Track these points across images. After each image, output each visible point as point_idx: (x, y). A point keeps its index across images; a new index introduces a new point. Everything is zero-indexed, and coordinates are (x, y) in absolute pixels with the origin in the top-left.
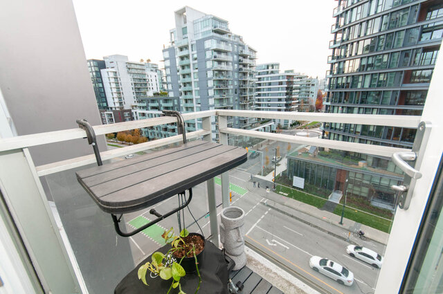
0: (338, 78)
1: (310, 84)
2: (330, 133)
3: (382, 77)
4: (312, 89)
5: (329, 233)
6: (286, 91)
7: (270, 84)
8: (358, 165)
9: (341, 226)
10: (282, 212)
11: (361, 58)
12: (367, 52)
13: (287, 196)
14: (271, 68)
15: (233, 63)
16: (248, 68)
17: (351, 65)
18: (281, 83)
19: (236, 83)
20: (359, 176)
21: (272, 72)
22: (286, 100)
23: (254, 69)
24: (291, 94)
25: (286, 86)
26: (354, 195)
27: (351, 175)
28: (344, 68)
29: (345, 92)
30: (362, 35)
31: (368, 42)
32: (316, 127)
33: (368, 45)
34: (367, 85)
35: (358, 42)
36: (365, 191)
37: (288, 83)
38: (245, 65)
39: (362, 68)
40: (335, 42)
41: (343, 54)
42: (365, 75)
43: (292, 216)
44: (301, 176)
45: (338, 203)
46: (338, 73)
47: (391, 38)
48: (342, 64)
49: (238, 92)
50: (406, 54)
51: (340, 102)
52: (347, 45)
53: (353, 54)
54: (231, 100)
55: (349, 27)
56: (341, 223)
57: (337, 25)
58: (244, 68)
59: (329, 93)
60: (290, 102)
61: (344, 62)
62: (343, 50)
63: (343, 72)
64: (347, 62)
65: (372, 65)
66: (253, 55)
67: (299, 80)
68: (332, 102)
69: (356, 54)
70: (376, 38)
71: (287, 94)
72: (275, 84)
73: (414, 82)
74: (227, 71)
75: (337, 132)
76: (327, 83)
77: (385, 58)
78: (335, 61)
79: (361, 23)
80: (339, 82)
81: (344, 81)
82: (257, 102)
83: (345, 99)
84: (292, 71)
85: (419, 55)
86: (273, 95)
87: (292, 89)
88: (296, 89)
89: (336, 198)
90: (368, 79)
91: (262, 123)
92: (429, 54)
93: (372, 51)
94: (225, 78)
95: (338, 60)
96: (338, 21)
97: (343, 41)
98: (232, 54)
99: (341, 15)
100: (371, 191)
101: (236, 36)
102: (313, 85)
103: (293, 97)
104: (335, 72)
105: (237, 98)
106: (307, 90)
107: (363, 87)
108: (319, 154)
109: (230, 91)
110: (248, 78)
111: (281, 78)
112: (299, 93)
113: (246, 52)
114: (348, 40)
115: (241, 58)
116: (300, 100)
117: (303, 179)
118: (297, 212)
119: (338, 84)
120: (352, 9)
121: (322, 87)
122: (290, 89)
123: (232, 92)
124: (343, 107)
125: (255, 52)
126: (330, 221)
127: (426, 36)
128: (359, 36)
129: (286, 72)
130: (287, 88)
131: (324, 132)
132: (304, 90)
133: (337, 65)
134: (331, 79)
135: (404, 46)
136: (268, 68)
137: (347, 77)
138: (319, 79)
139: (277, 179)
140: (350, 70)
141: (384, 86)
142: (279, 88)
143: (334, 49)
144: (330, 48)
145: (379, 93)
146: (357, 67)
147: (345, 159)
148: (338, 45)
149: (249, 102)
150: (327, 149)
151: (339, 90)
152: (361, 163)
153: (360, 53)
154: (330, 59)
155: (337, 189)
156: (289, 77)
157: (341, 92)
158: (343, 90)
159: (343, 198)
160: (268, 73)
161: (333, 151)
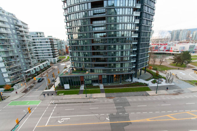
0: (72, 41)
1: (61, 43)
2: (74, 63)
3: (86, 41)
4: (63, 45)
5: (83, 102)
6: (51, 46)
7: (41, 42)
8: (86, 73)
9: (86, 98)
10: (62, 103)
11: (78, 34)
12: (79, 32)
13: (64, 95)
14: (39, 34)
15: (11, 29)
16: (24, 33)
18: (47, 42)
19: (16, 41)
20: (87, 77)
21: (41, 36)
22: (52, 50)
23: (28, 34)
24: (54, 47)
25: (50, 43)
26: (88, 84)
27: (85, 77)
28: (73, 37)
29: (76, 46)
30: (76, 25)
31: (79, 28)
32: (68, 61)
33: (79, 29)
34: (82, 44)
35: (75, 28)
36: (90, 81)
37: (50, 42)
38: (21, 31)
39: (79, 37)
40: (67, 27)
41: (71, 31)
42: (81, 40)
43: (68, 103)
44: (67, 83)
45: (84, 89)
46: (71, 39)
47: (85, 28)
48: (72, 35)
49: (20, 47)
50: (90, 33)
51: (75, 50)
52: (72, 28)
53: (75, 32)
54: (16, 52)
55: (71, 21)
56: (86, 97)
57: (66, 20)
58: (20, 33)
59: (70, 47)
61: (73, 34)
63: (73, 39)
64: (74, 35)
65: (82, 37)
66: (26, 26)
67: (56, 41)
68: (72, 50)
69: (76, 32)
70: (81, 27)
71: (51, 47)
72: (44, 42)
73: (94, 43)
74: (7, 34)
75: (77, 62)
76: (68, 43)
77: (85, 35)
78: (69, 34)
79: (75, 21)
80: (73, 42)
81: (74, 42)
82: (35, 52)
83: (76, 49)
84: (51, 37)
85: (93, 35)
86: (44, 48)
87: (53, 45)
88: (55, 45)
89: (82, 88)
90: (82, 42)
91: (41, 63)
92: (96, 34)
93: (81, 32)
94: (6, 38)
95: (70, 34)
96: (66, 18)
97: (70, 26)
98: (9, 23)
99: (67, 16)
100: (92, 81)
101: (9, 13)
102: (63, 43)
103: (55, 48)
104: (70, 38)
105: (20, 50)
106: (61, 45)
107: (81, 44)
108: (72, 72)
109: (13, 46)
110: (25, 39)
111: (46, 39)
112: (57, 46)
113: (20, 24)
114: (72, 26)
115: (17, 27)
116: (59, 50)
117: (69, 85)
118: (69, 100)
119: (72, 43)
120: (70, 14)
121: (67, 44)
122: (52, 45)
123: (15, 47)
124: (76, 52)
125: (27, 25)
126: (83, 97)
127: (94, 29)
128: (75, 25)
129: (48, 37)
130: (51, 45)
131: (72, 63)
132: (59, 45)
133: (70, 35)
134: (69, 41)
135: (89, 31)
136: (37, 34)
137: (75, 40)
138: (65, 41)
139: (57, 88)
140: (75, 38)
141: (87, 44)
142: (46, 44)
143: (67, 29)
144: (66, 28)
145: (86, 46)
146: (77, 37)
147: (82, 72)
148: (69, 28)
149: (30, 52)
150: (75, 69)
151: (73, 46)
152: (87, 72)
153: (77, 32)
154: (67, 33)
155: (82, 84)
156: (50, 39)
157: (74, 46)
158: (75, 46)
159: (85, 87)
160: (38, 36)
161: (77, 70)
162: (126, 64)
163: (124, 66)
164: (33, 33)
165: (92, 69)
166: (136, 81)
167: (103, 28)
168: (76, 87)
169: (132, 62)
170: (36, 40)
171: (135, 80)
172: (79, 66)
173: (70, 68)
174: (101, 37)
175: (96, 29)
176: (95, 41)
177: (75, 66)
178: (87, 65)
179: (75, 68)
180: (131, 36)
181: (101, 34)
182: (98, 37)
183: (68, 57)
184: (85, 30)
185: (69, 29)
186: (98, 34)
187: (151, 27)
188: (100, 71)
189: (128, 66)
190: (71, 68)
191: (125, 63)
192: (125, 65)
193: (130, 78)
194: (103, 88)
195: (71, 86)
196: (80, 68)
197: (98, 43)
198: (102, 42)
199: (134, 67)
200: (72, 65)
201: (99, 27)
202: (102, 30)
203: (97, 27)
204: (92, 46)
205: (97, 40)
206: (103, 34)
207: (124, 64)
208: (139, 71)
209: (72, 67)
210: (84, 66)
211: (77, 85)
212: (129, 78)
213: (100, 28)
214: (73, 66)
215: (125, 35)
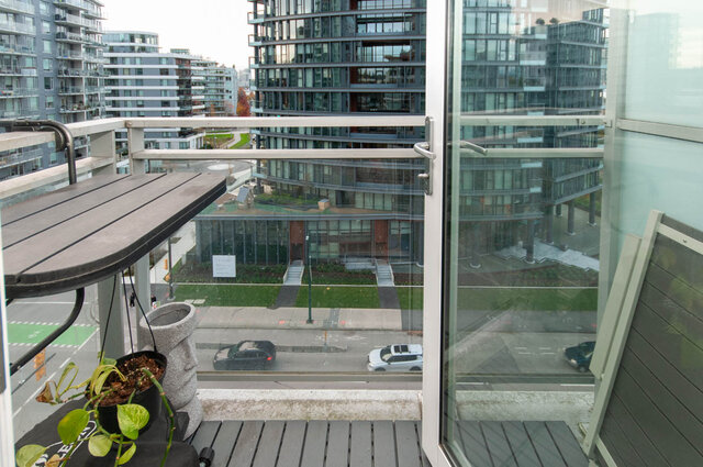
0: (268, 70)
1: (222, 76)
2: (269, 161)
3: (326, 73)
4: (227, 85)
5: (294, 349)
6: (177, 88)
7: (140, 71)
8: (318, 208)
9: (310, 326)
11: (297, 45)
12: (302, 37)
13: (204, 305)
14: (138, 42)
15: (37, 19)
16: (82, 35)
17: (284, 52)
18: (165, 72)
19: (47, 65)
20: (323, 226)
21: (143, 49)
22: (180, 104)
23: (97, 39)
24: (189, 93)
25: (177, 77)
28: (275, 56)
29: (282, 93)
30: (292, 13)
31: (301, 23)
33: (301, 28)
34: (310, 84)
35: (288, 21)
36: (334, 247)
37: (179, 72)
38: (72, 28)
39: (299, 58)
40: (256, 16)
41: (270, 36)
42: (305, 68)
45: (300, 284)
46: (268, 62)
47: (327, 23)
48: (270, 49)
49: (55, 84)
50: (346, 45)
51: (277, 108)
52: (274, 23)
53: (285, 38)
54: (33, 104)
56: (310, 321)
58: (69, 34)
59: (257, 92)
60: (187, 108)
61: (274, 46)
62: (269, 29)
63: (275, 62)
64: (278, 48)
65: (310, 56)
66: (93, 10)
67: (202, 68)
68: (264, 108)
69: (289, 38)
70: (309, 20)
71: (180, 93)
72: (151, 71)
73: (361, 82)
76: (253, 76)
77: (326, 49)
78: (260, 43)
80: (271, 76)
81: (278, 76)
82: (110, 108)
83: (283, 103)
84: (186, 51)
85: (359, 49)
86: (147, 93)
87: (189, 84)
88: (198, 83)
89: (294, 276)
90: (310, 75)
92: (369, 49)
93: (307, 36)
94: (10, 51)
95: (264, 44)
97: (267, 16)
100: (342, 246)
102: (228, 79)
103: (193, 98)
104: (263, 61)
105: (50, 99)
106: (219, 86)
107: (305, 85)
108: (255, 200)
109: (30, 82)
110: (82, 55)
111: (164, 61)
112: (205, 91)
114: (274, 15)
115: (59, 12)
116: (208, 105)
117: (233, 257)
119: (269, 79)
121: (244, 83)
122: (185, 84)
123: (36, 85)
125: (99, 5)
126: (292, 324)
127: (361, 28)
128: (288, 13)
129: (173, 51)
130: (179, 82)
131: (258, 160)
132: (213, 86)
133: (263, 50)
134: (257, 70)
135: (343, 36)
136: (132, 39)
137: (282, 70)
138: (237, 69)
139: (176, 273)
140: (284, 59)
141: (330, 85)
142: (161, 80)
143: (256, 25)
144: (249, 23)
145: (326, 95)
146: (292, 56)
147: (299, 202)
148: (262, 20)
149: (89, 107)
150: (268, 189)
151: (272, 90)
152: (322, 204)
153: (293, 36)
154: (252, 39)
155: (294, 259)
156: (180, 61)
157: (276, 92)
158: (279, 90)
159: (306, 272)
160: (132, 49)
161: (278, 192)
162: (498, 176)
163: (489, 185)
164: (114, 36)
165: (343, 193)
166: (548, 260)
167: (398, 27)
168: (267, 270)
169: (528, 169)
170: (123, 63)
171: (544, 252)
172: (287, 176)
173: (247, 182)
174: (391, 58)
175: (371, 28)
176: (366, 76)
177: (270, 174)
178: (326, 172)
179: (270, 183)
180: (518, 58)
181: (388, 50)
182: (380, 58)
183: (242, 135)
184: (325, 32)
185: (263, 24)
186: (378, 49)
187: (603, 29)
188: (379, 203)
189: (508, 185)
190: (253, 184)
191: (493, 172)
192: (493, 181)
193: (521, 243)
194: (391, 284)
195: (246, 265)
196: (294, 182)
197: (375, 82)
198: (392, 82)
199: (537, 190)
200: (259, 170)
201: (384, 20)
202: (398, 34)
203: (375, 21)
204: (351, 93)
205: (371, 71)
206: (397, 50)
207: (489, 177)
208: (565, 211)
209: (259, 180)
210: (311, 176)
211: (273, 260)
212: (513, 243)
213: (388, 27)
214: (261, 176)
215: (491, 57)
